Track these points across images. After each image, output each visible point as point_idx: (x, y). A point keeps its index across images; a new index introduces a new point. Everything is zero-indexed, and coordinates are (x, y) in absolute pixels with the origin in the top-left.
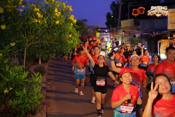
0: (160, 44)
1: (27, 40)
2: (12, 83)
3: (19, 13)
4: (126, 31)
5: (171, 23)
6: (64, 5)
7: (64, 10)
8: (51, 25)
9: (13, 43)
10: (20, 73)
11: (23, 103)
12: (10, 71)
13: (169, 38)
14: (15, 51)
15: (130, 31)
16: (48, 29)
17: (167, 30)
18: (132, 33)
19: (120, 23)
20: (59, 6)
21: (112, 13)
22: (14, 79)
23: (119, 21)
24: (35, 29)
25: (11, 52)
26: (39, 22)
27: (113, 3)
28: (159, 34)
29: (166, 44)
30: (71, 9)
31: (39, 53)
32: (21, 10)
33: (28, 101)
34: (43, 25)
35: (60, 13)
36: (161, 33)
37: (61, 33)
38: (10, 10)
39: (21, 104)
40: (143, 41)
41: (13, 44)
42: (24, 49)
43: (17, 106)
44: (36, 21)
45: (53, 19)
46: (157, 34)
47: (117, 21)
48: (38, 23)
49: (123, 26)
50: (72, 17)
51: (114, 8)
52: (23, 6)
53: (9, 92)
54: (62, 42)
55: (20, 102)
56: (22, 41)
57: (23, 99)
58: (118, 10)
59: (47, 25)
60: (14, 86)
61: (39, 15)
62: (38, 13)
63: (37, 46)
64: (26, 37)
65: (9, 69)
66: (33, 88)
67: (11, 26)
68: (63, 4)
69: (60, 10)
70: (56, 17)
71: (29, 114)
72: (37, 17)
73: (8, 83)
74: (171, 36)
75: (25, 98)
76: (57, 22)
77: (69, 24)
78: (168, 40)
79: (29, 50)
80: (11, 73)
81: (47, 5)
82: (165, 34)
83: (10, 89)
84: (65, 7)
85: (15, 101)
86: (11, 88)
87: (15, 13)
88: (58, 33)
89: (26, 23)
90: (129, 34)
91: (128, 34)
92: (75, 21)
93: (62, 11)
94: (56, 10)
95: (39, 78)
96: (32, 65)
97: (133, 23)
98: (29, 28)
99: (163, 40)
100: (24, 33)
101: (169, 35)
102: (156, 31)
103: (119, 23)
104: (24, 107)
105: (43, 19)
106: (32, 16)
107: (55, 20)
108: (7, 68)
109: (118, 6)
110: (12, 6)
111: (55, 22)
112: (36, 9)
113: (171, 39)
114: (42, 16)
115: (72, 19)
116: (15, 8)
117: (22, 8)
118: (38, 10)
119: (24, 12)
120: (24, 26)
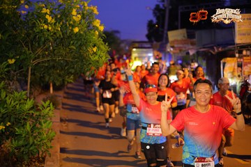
0: (224, 64)
1: (33, 56)
2: (11, 116)
3: (20, 16)
4: (176, 46)
5: (240, 34)
6: (86, 5)
7: (85, 12)
8: (66, 33)
9: (11, 59)
10: (22, 101)
11: (26, 145)
12: (7, 98)
13: (237, 55)
14: (15, 71)
15: (181, 46)
16: (62, 39)
17: (234, 44)
18: (184, 49)
19: (167, 35)
20: (78, 6)
21: (155, 21)
22: (12, 110)
23: (165, 32)
24: (43, 39)
25: (8, 72)
26: (50, 28)
27: (157, 6)
28: (223, 49)
29: (233, 64)
30: (96, 12)
31: (49, 75)
32: (23, 12)
33: (34, 143)
34: (55, 33)
35: (79, 16)
36: (226, 49)
37: (81, 45)
38: (7, 13)
39: (23, 146)
40: (200, 59)
41: (12, 61)
42: (28, 69)
43: (18, 148)
44: (46, 27)
45: (70, 25)
46: (220, 49)
47: (163, 32)
48: (48, 30)
49: (171, 39)
50: (97, 23)
51: (158, 14)
52: (26, 7)
53: (5, 129)
54: (82, 59)
55: (21, 143)
56: (25, 57)
57: (27, 139)
58: (164, 16)
59: (61, 33)
60: (12, 120)
61: (49, 18)
62: (47, 17)
63: (46, 65)
64: (30, 51)
65: (6, 96)
66: (40, 123)
67: (9, 36)
68: (84, 4)
69: (81, 12)
70: (74, 22)
71: (34, 162)
72: (46, 22)
73: (5, 116)
74: (240, 52)
75: (29, 138)
76: (76, 30)
77: (92, 32)
78: (235, 59)
79: (35, 70)
80: (8, 101)
81: (60, 5)
82: (231, 50)
83: (7, 125)
84: (87, 8)
85: (14, 142)
86: (9, 123)
87: (14, 16)
88: (77, 45)
89: (31, 31)
90: (180, 51)
91: (178, 51)
92: (102, 28)
93: (83, 14)
94: (74, 13)
95: (49, 108)
96: (40, 94)
97: (186, 35)
98: (35, 37)
99: (228, 59)
100: (27, 46)
101: (237, 51)
102: (218, 46)
103: (165, 35)
104: (27, 150)
105: (55, 24)
106: (40, 21)
107: (73, 26)
108: (3, 95)
109: (164, 10)
110: (10, 6)
111: (72, 30)
112: (44, 10)
113: (239, 57)
114: (53, 21)
115: (98, 25)
116: (15, 9)
117: (25, 9)
118: (48, 11)
119: (27, 15)
120: (28, 35)
